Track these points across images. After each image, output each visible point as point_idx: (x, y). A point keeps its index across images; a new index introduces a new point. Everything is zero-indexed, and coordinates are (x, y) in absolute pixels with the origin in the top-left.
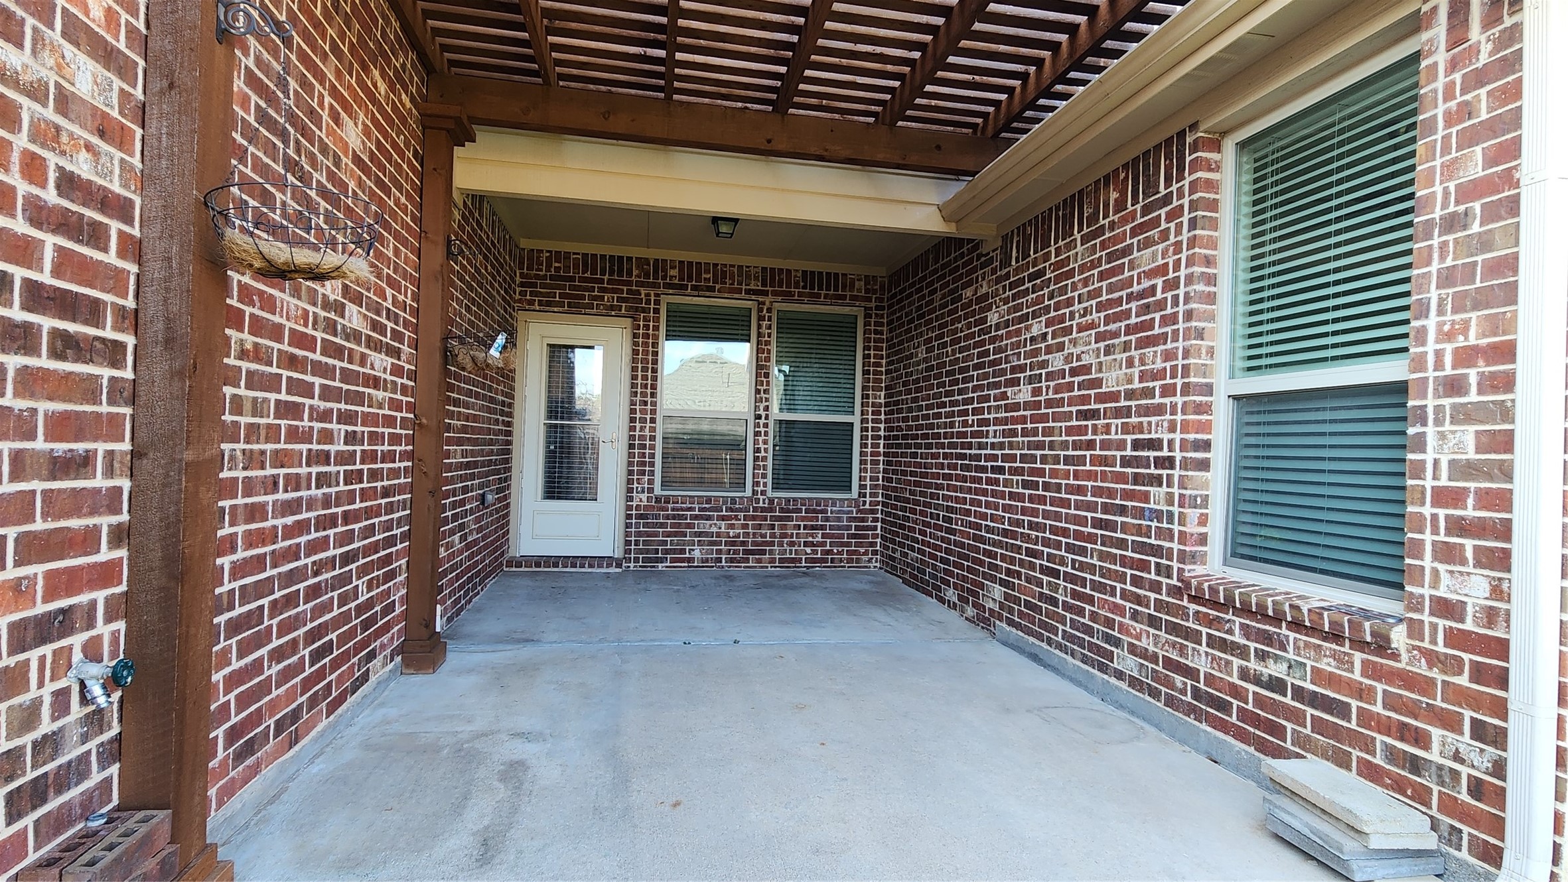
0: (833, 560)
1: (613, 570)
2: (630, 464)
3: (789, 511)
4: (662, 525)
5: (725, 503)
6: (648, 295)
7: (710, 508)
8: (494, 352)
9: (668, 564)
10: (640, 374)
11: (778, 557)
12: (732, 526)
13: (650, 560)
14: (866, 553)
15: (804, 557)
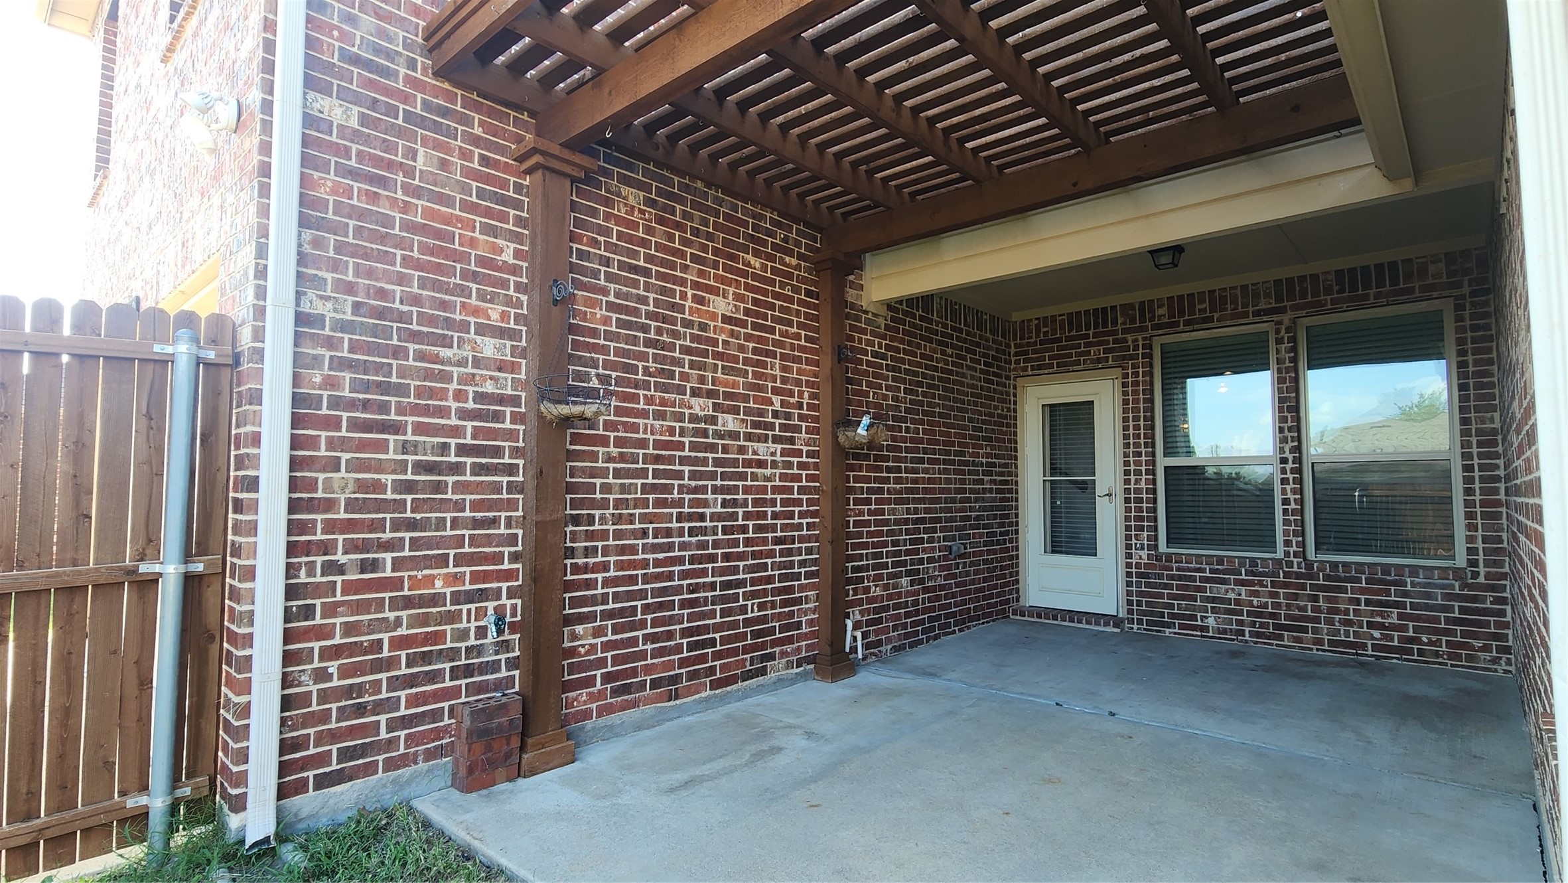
0: (1421, 652)
1: (1110, 629)
2: (1127, 519)
3: (1339, 579)
4: (1166, 586)
5: (1242, 564)
6: (1136, 340)
7: (1223, 572)
8: (861, 431)
9: (1177, 630)
10: (1131, 424)
11: (1326, 637)
12: (1256, 594)
13: (1155, 623)
14: (1486, 648)
15: (1370, 643)
